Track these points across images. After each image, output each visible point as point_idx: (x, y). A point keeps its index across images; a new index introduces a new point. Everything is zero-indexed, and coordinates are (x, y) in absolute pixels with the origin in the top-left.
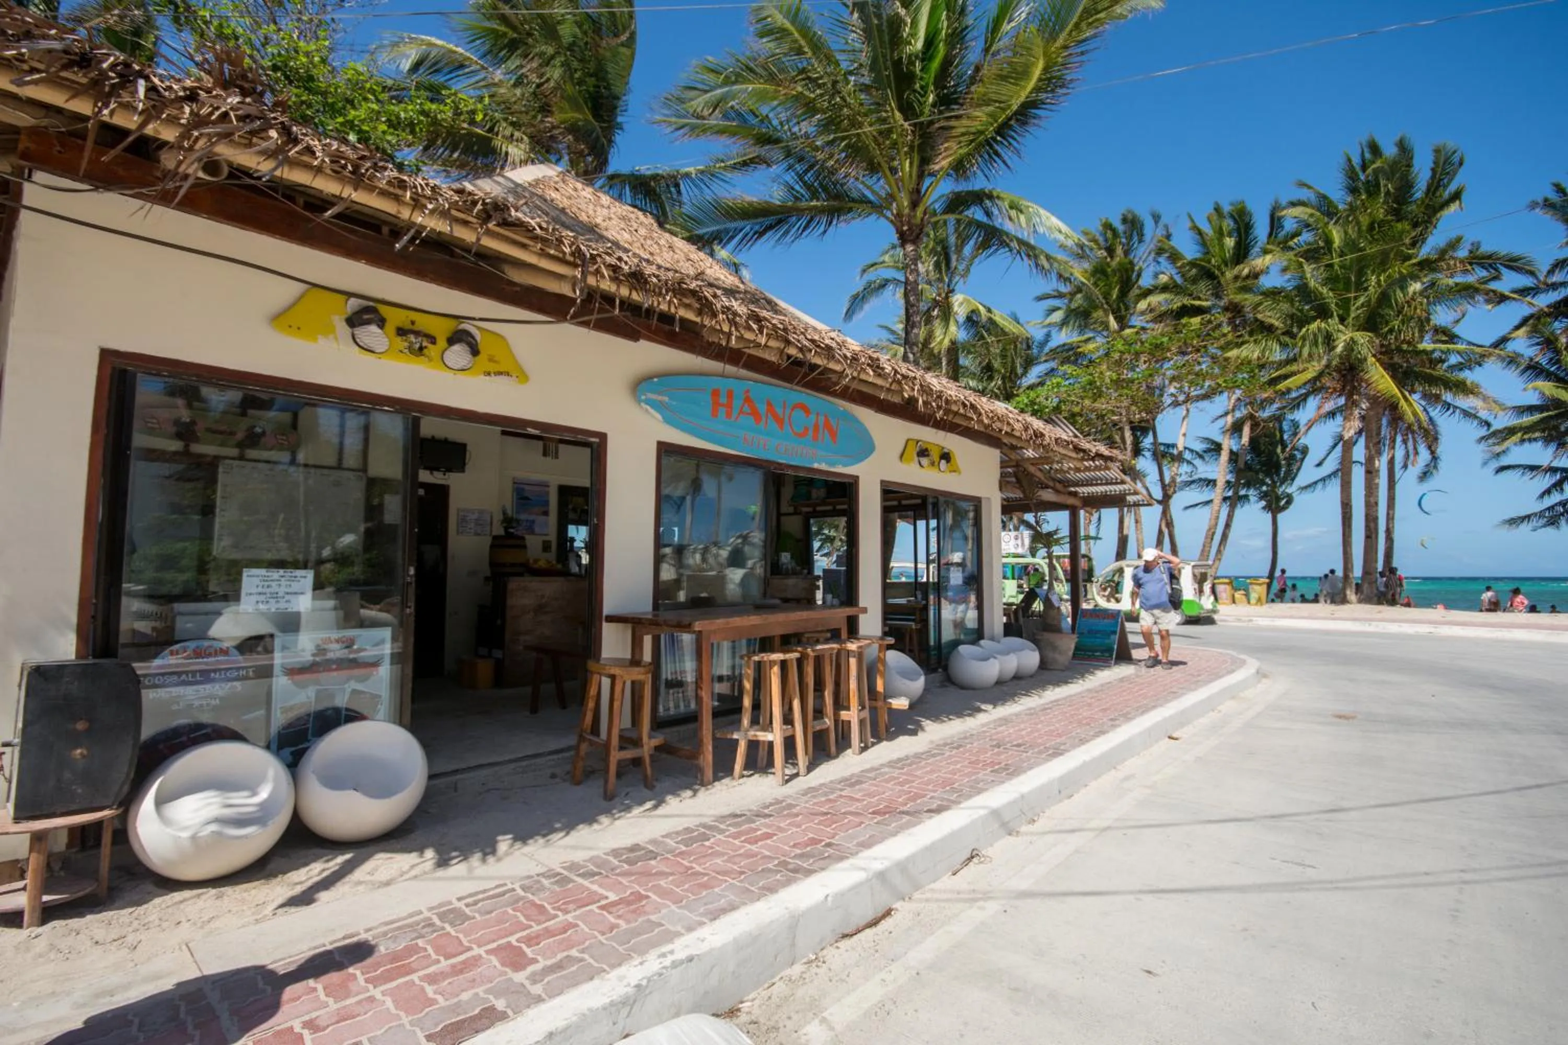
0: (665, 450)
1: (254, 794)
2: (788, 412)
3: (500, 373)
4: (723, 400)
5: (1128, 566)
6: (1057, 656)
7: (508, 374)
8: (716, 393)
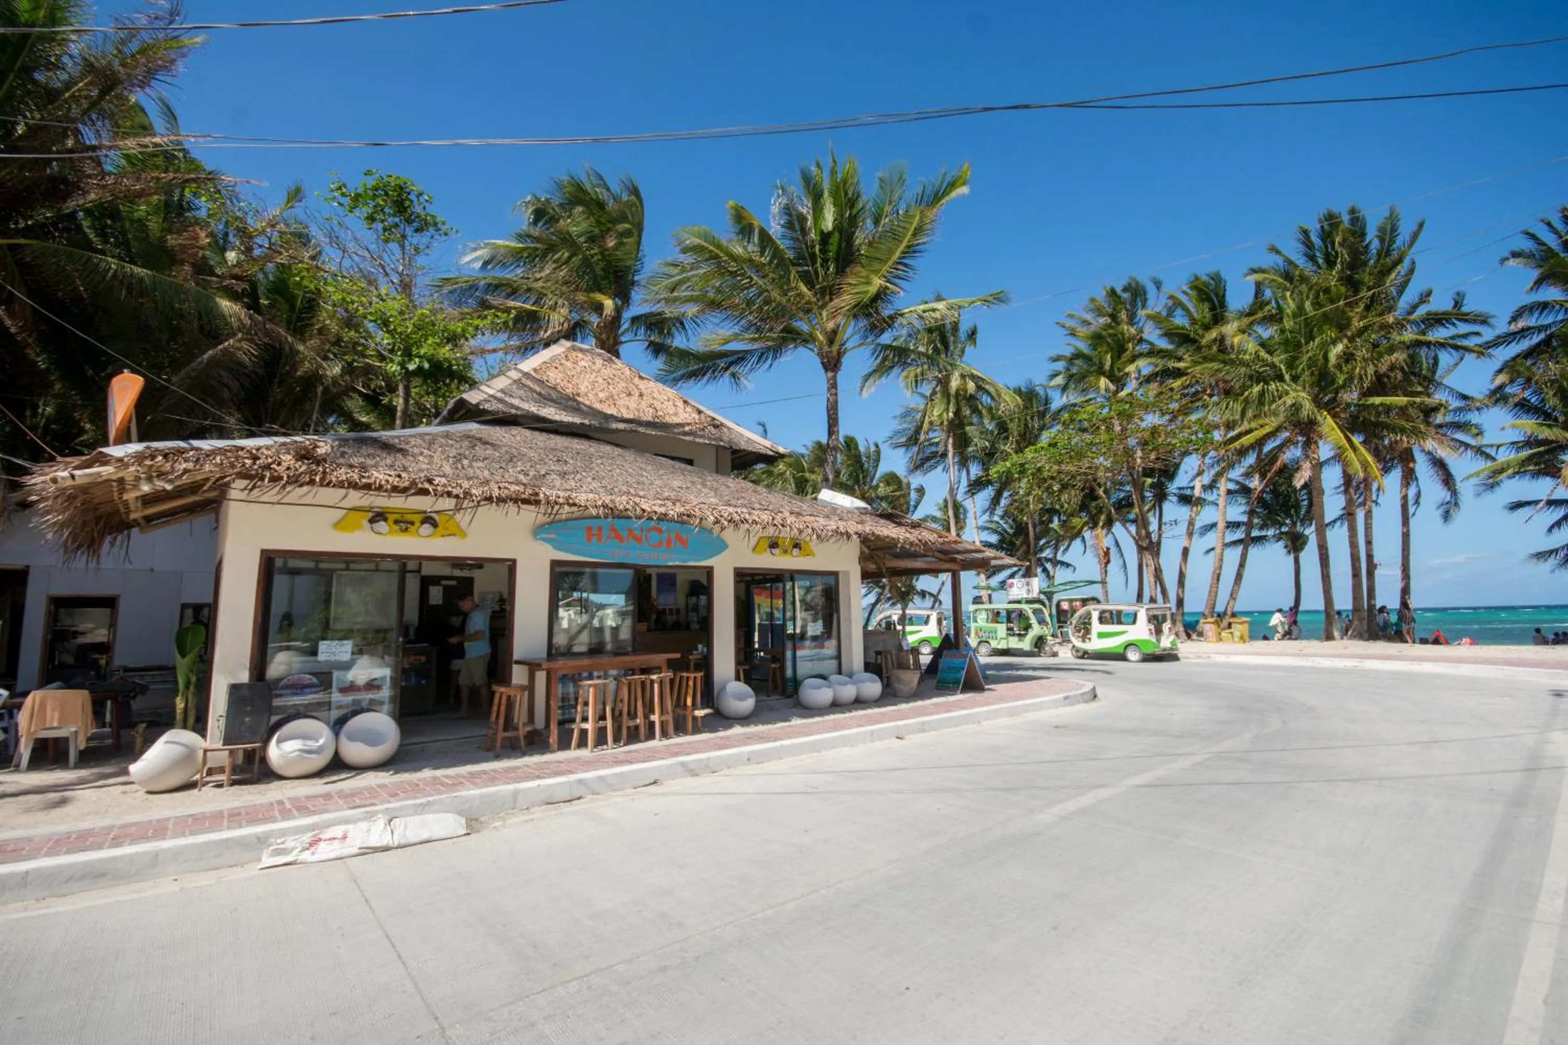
0: (555, 564)
1: (317, 741)
2: (644, 533)
3: (450, 535)
4: (595, 532)
5: (1094, 610)
6: (902, 687)
7: (454, 535)
8: (589, 529)
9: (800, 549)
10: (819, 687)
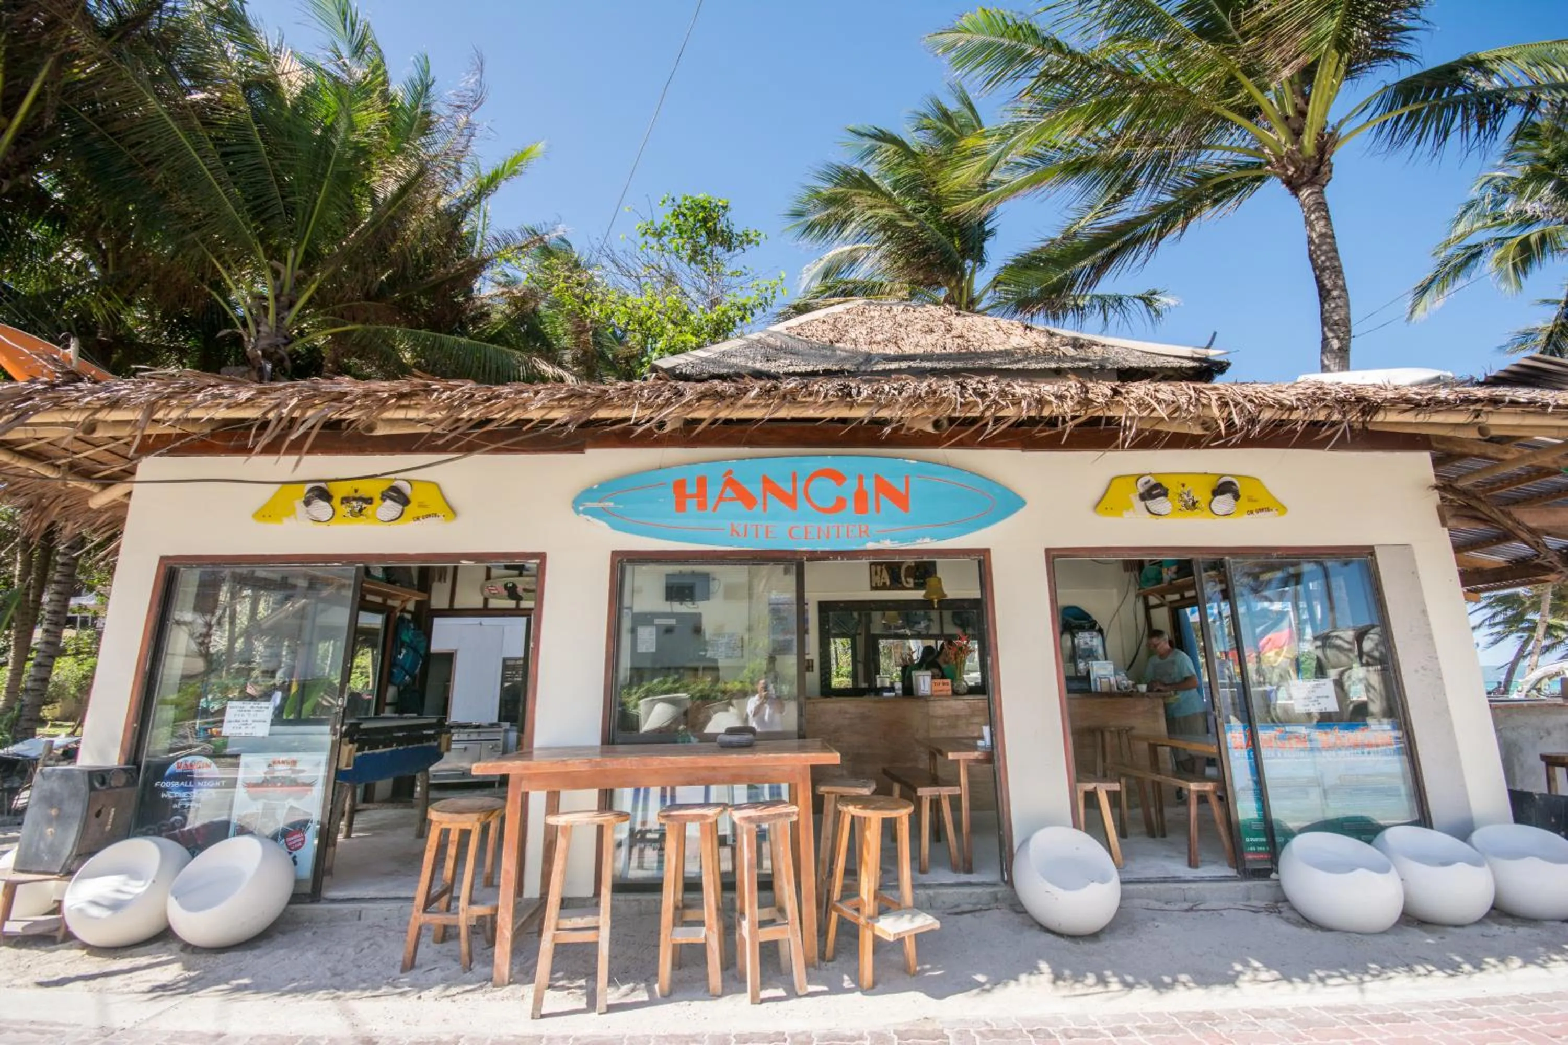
0: (621, 560)
2: (801, 485)
3: (428, 516)
7: (435, 515)
9: (1237, 497)
10: (1350, 867)
